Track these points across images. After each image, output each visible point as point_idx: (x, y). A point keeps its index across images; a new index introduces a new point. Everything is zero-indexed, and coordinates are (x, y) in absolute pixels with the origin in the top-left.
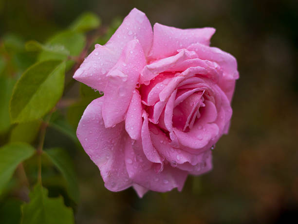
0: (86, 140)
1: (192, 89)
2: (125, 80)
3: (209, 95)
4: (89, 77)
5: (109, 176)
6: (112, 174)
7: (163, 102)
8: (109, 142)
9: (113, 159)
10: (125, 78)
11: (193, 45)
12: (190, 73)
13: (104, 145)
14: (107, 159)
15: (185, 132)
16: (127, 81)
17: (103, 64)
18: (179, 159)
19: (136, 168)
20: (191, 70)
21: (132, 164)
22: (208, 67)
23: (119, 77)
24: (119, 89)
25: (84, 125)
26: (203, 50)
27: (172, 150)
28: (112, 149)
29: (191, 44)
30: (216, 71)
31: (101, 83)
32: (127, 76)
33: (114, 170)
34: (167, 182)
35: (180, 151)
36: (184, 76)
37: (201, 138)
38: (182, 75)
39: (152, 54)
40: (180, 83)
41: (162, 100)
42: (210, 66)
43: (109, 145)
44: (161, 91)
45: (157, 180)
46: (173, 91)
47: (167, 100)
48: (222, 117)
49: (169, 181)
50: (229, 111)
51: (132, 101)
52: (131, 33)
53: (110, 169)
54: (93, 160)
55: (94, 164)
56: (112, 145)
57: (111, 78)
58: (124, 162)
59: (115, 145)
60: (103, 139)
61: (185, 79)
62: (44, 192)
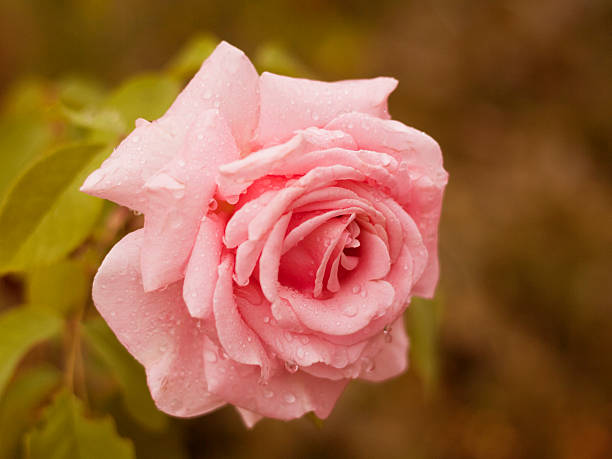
0: (113, 314)
1: (325, 211)
2: (179, 196)
3: (371, 221)
4: (114, 188)
5: (165, 388)
6: (171, 384)
7: (254, 242)
8: (162, 318)
9: (174, 352)
10: (178, 190)
11: (342, 116)
12: (316, 180)
13: (152, 324)
14: (162, 353)
15: (319, 299)
16: (184, 198)
17: (146, 162)
18: (301, 356)
19: (223, 370)
20: (318, 175)
21: (215, 362)
22: (363, 166)
23: (164, 189)
24: (169, 215)
25: (104, 287)
26: (364, 126)
27: (289, 337)
28: (172, 332)
29: (339, 113)
30: (386, 171)
31: (142, 200)
32: (183, 187)
33: (176, 374)
34: (292, 400)
35: (306, 340)
36: (304, 186)
37: (355, 312)
38: (299, 186)
39: (257, 136)
40: (295, 200)
41: (253, 237)
42: (370, 162)
43: (163, 325)
44: (253, 218)
45: (271, 395)
46: (279, 219)
47: (264, 237)
48: (406, 268)
49: (296, 397)
50: (421, 253)
51: (199, 237)
52: (208, 96)
53: (166, 374)
54: (134, 355)
55: (136, 361)
56: (170, 325)
57: (150, 191)
58: (202, 357)
59: (178, 323)
60: (147, 314)
61: (305, 194)
62: (76, 406)
